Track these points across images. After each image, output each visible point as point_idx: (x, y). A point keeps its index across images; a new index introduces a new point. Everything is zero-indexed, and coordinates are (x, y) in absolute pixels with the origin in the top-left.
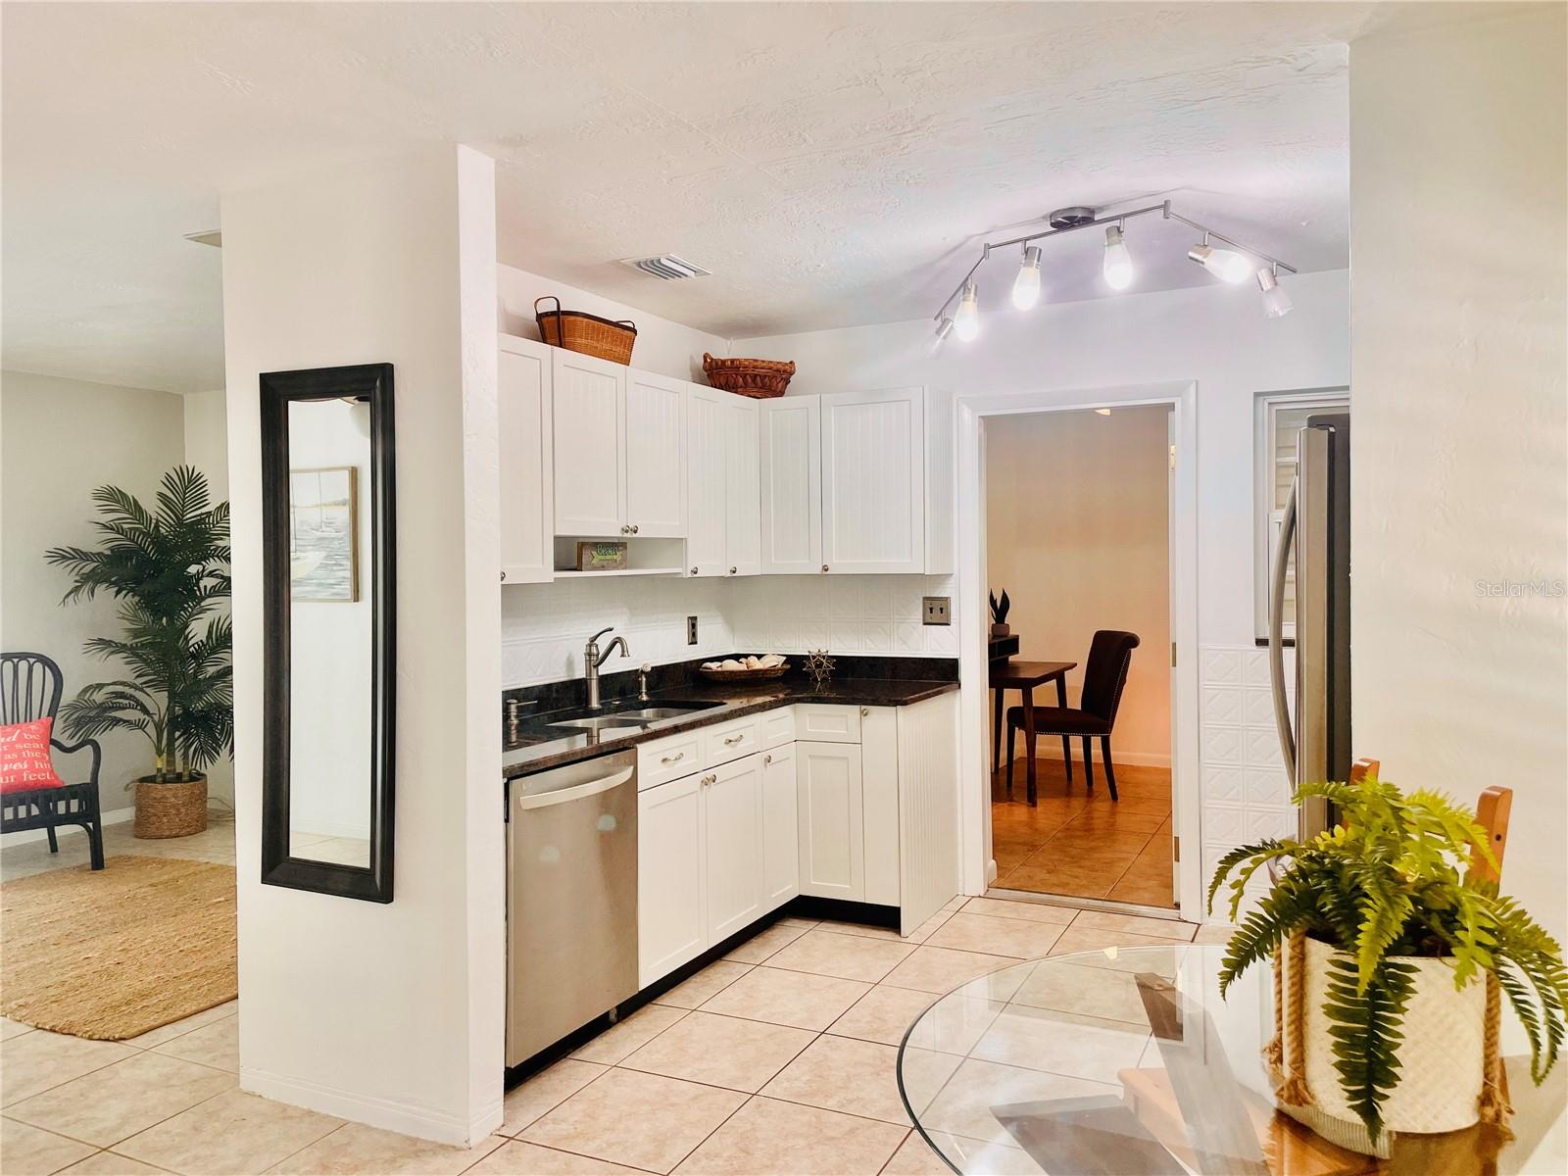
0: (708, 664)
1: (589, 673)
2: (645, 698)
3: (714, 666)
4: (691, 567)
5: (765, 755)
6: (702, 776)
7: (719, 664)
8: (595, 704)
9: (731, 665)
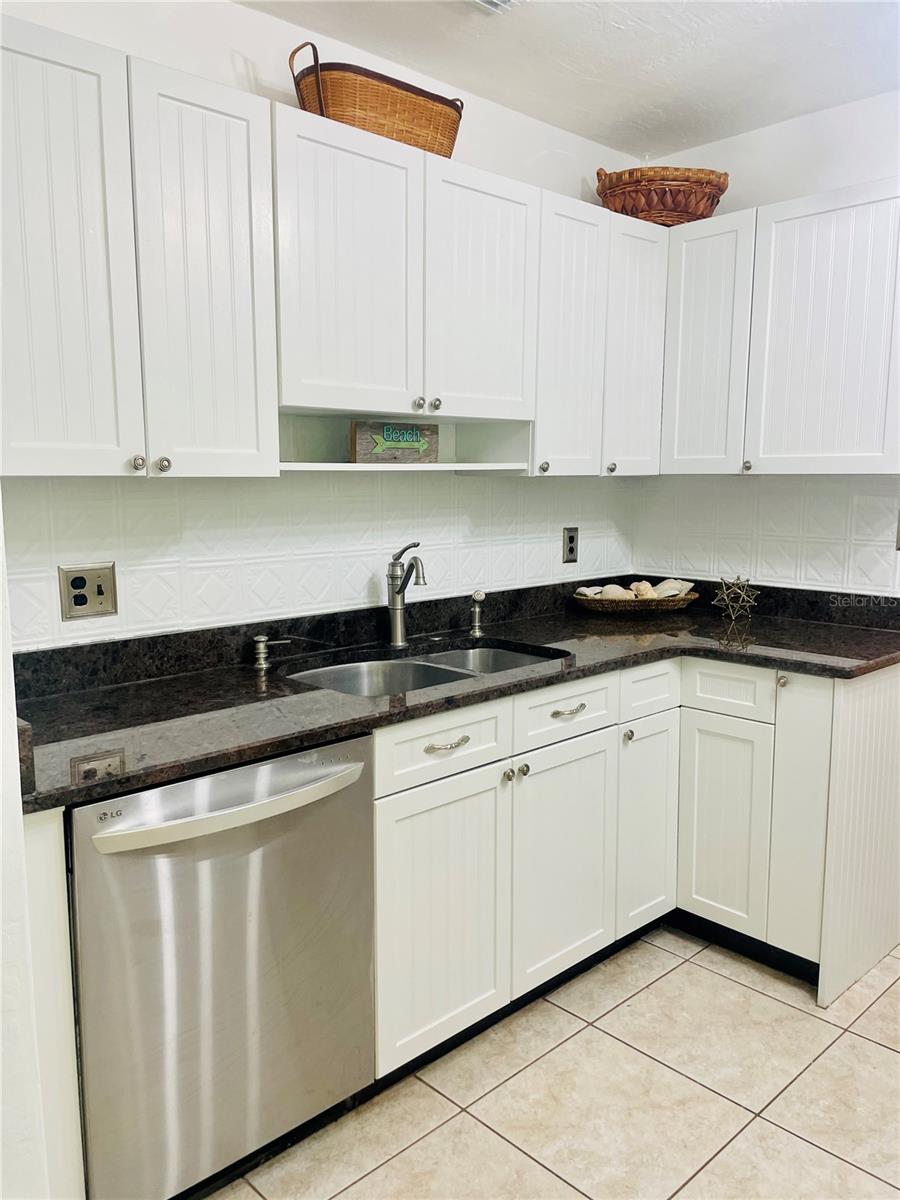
0: (583, 590)
1: (392, 600)
2: (478, 634)
3: (590, 592)
4: (539, 462)
5: (625, 728)
6: (506, 765)
7: (598, 589)
8: (399, 642)
9: (614, 592)
